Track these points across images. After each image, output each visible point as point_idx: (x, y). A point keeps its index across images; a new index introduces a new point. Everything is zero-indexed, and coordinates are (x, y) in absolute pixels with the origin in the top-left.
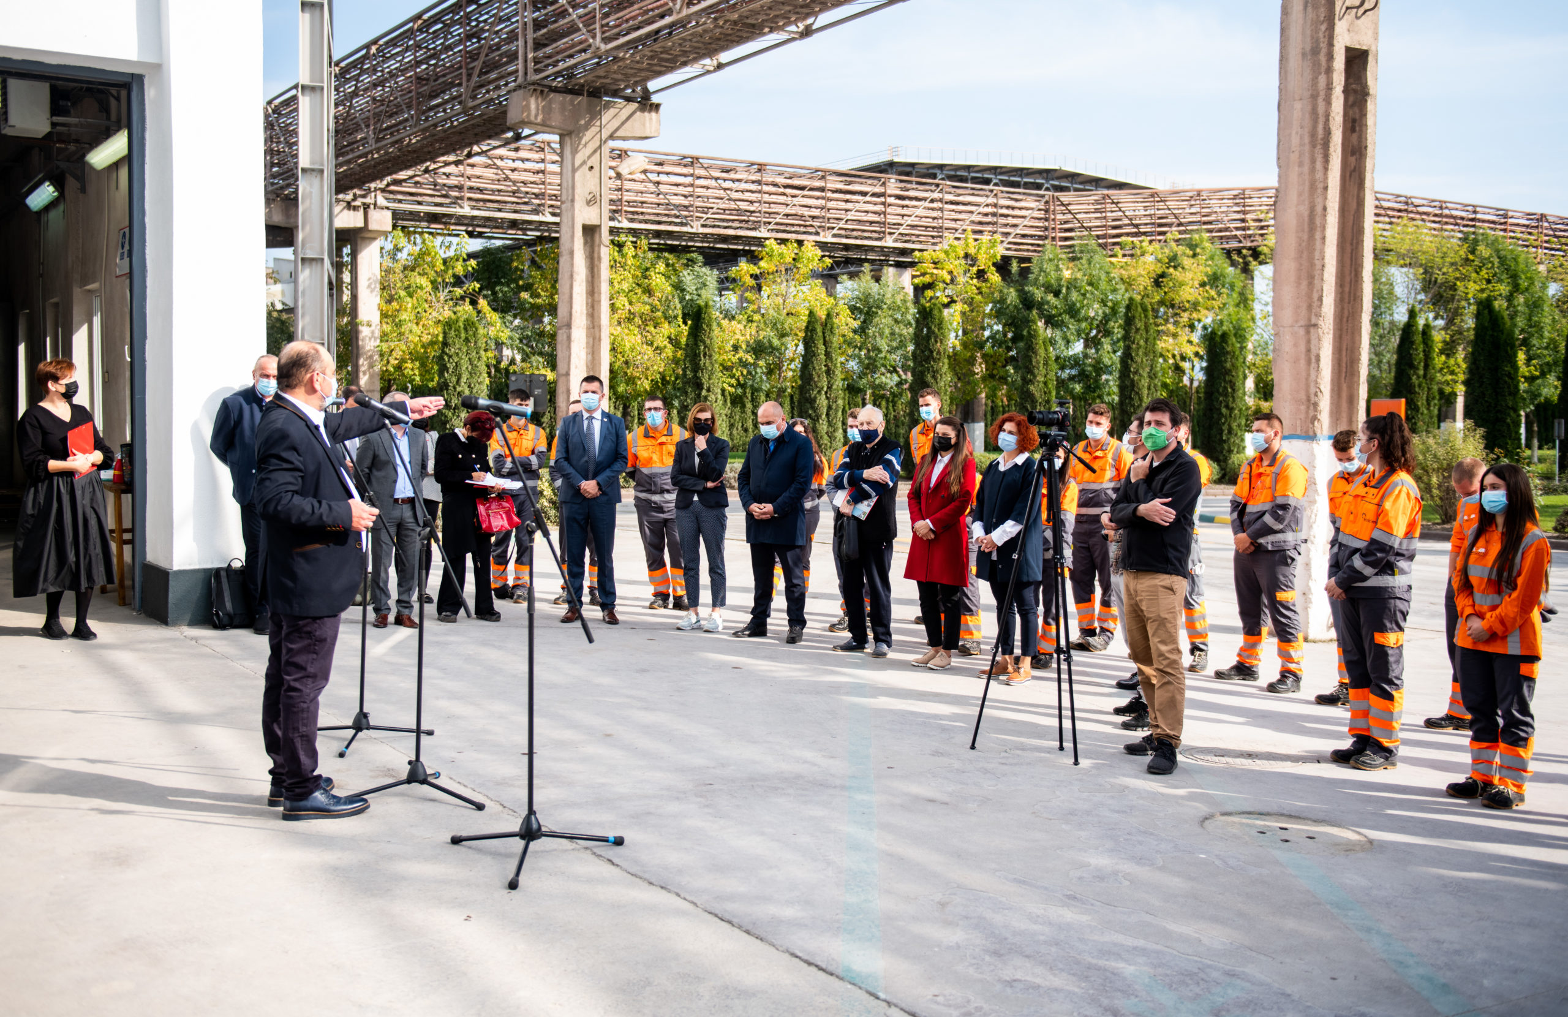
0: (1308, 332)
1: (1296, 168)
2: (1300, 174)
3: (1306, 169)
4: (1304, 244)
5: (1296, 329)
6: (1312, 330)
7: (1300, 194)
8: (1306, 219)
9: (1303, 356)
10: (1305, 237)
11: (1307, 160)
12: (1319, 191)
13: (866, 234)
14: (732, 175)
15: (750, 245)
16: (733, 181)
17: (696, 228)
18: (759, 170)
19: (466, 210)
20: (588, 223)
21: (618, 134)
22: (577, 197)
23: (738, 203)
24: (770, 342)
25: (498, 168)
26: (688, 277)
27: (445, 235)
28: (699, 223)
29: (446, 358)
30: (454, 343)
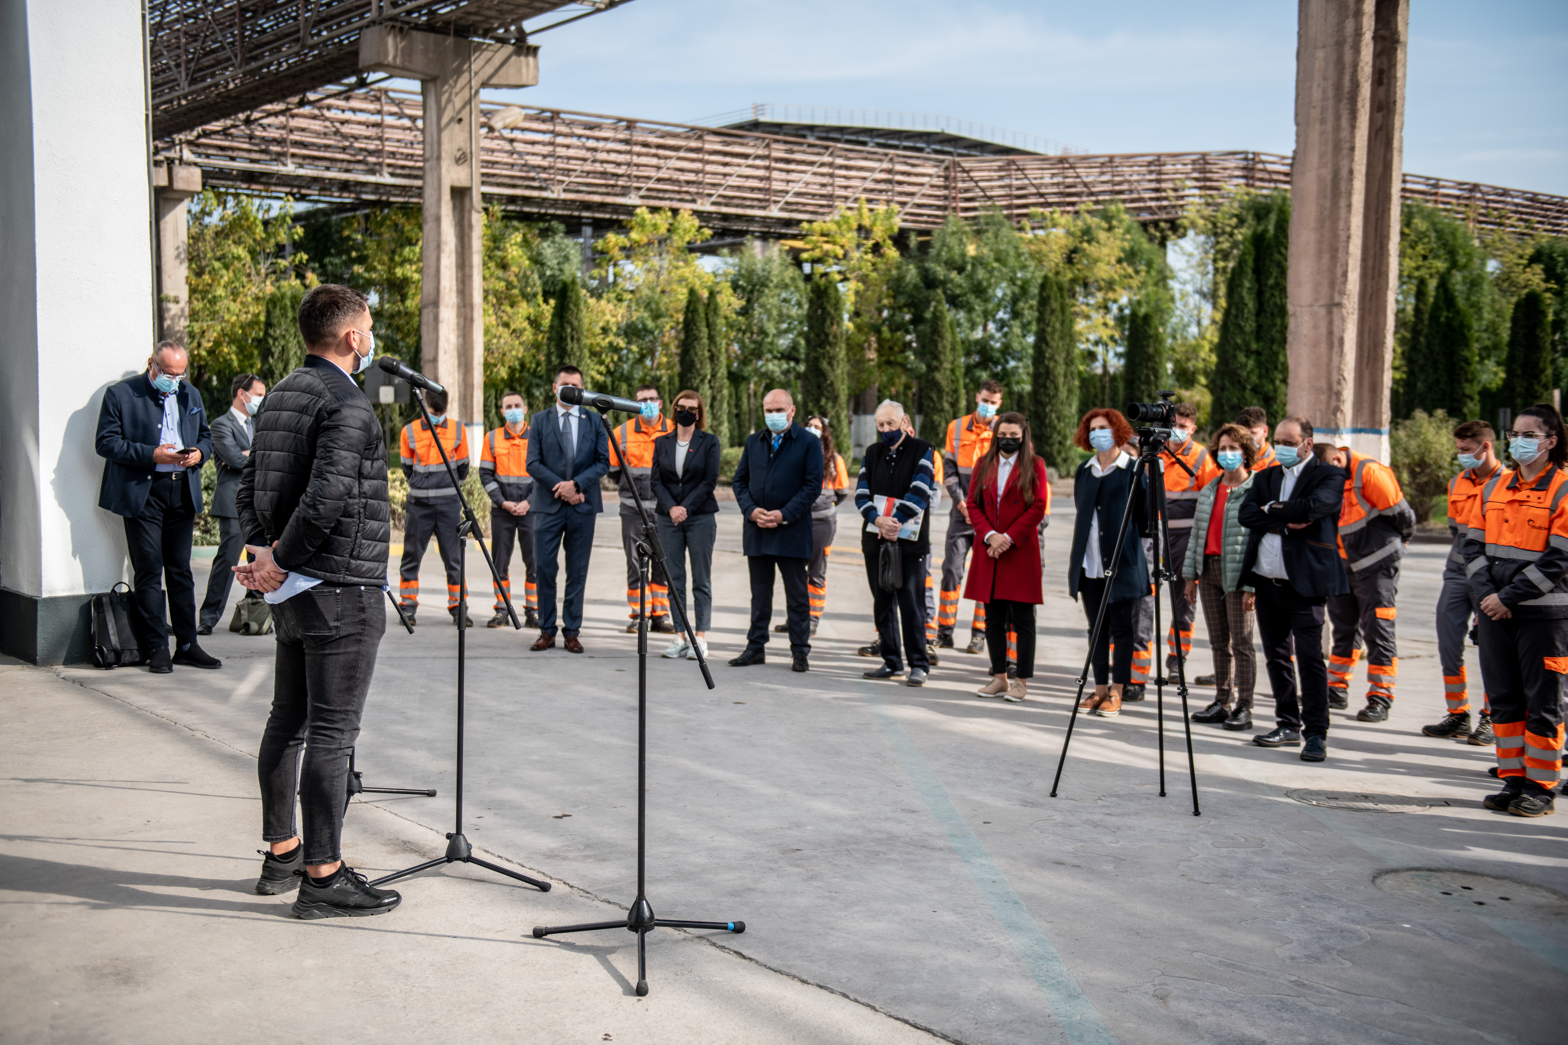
0: (1330, 312)
1: (1318, 126)
2: (1322, 133)
3: (1329, 126)
4: (1326, 213)
5: (1316, 308)
6: (1335, 310)
7: (1322, 156)
8: (1329, 184)
9: (1324, 339)
10: (1328, 204)
11: (1330, 117)
12: (1345, 152)
13: (748, 203)
14: (597, 133)
15: (618, 213)
16: (598, 139)
17: (556, 193)
18: (628, 128)
19: (290, 168)
20: (457, 184)
21: (494, 81)
22: (443, 154)
23: (605, 165)
24: (644, 325)
25: (327, 119)
26: (547, 249)
27: (263, 198)
28: (561, 187)
29: (271, 341)
30: (280, 324)
